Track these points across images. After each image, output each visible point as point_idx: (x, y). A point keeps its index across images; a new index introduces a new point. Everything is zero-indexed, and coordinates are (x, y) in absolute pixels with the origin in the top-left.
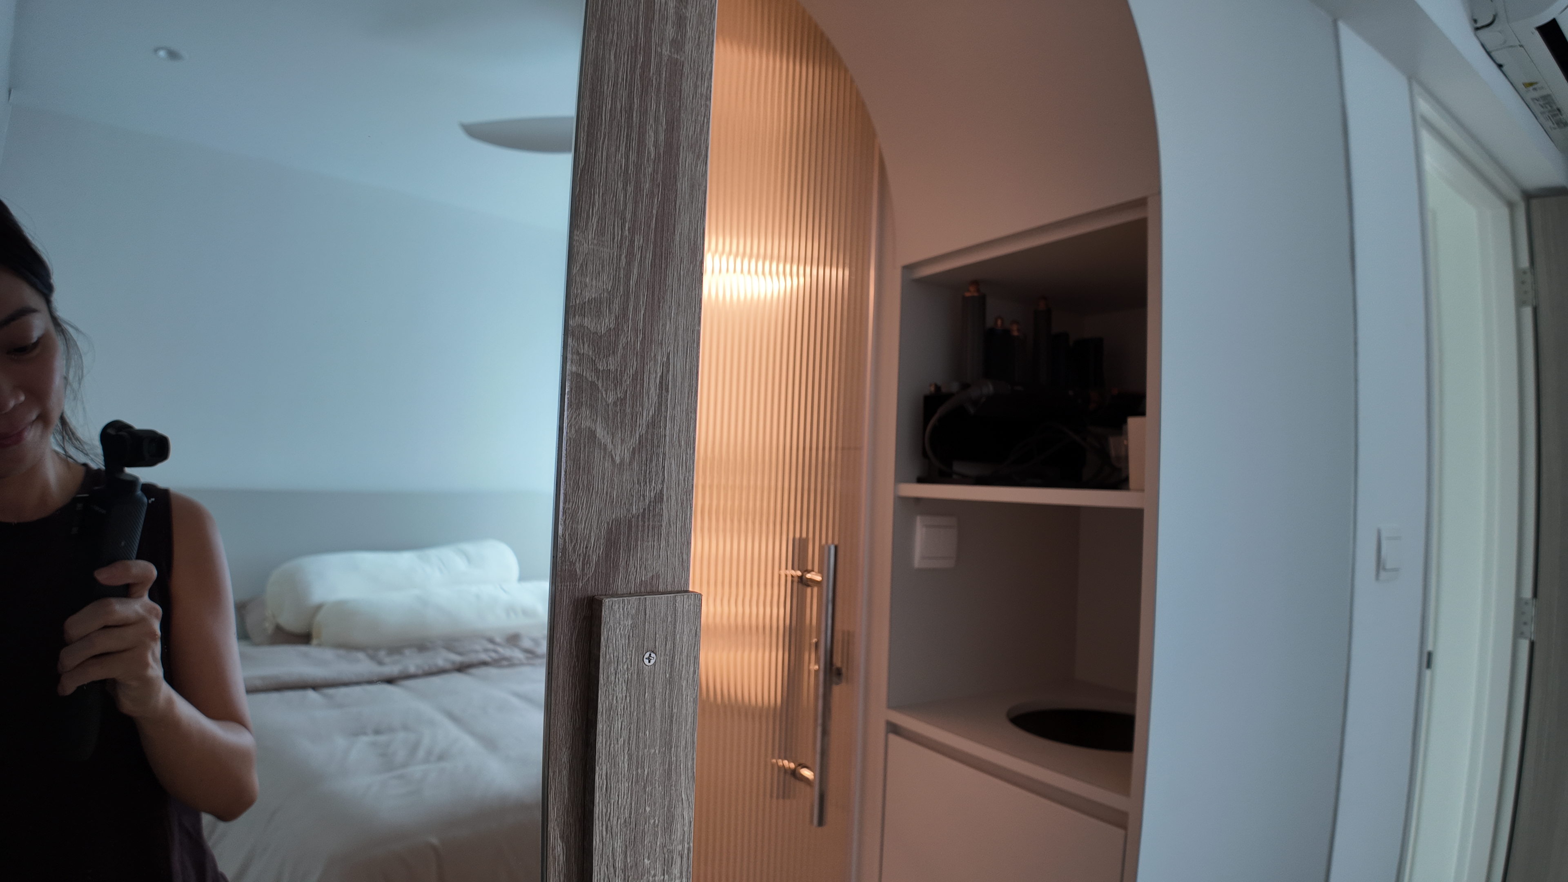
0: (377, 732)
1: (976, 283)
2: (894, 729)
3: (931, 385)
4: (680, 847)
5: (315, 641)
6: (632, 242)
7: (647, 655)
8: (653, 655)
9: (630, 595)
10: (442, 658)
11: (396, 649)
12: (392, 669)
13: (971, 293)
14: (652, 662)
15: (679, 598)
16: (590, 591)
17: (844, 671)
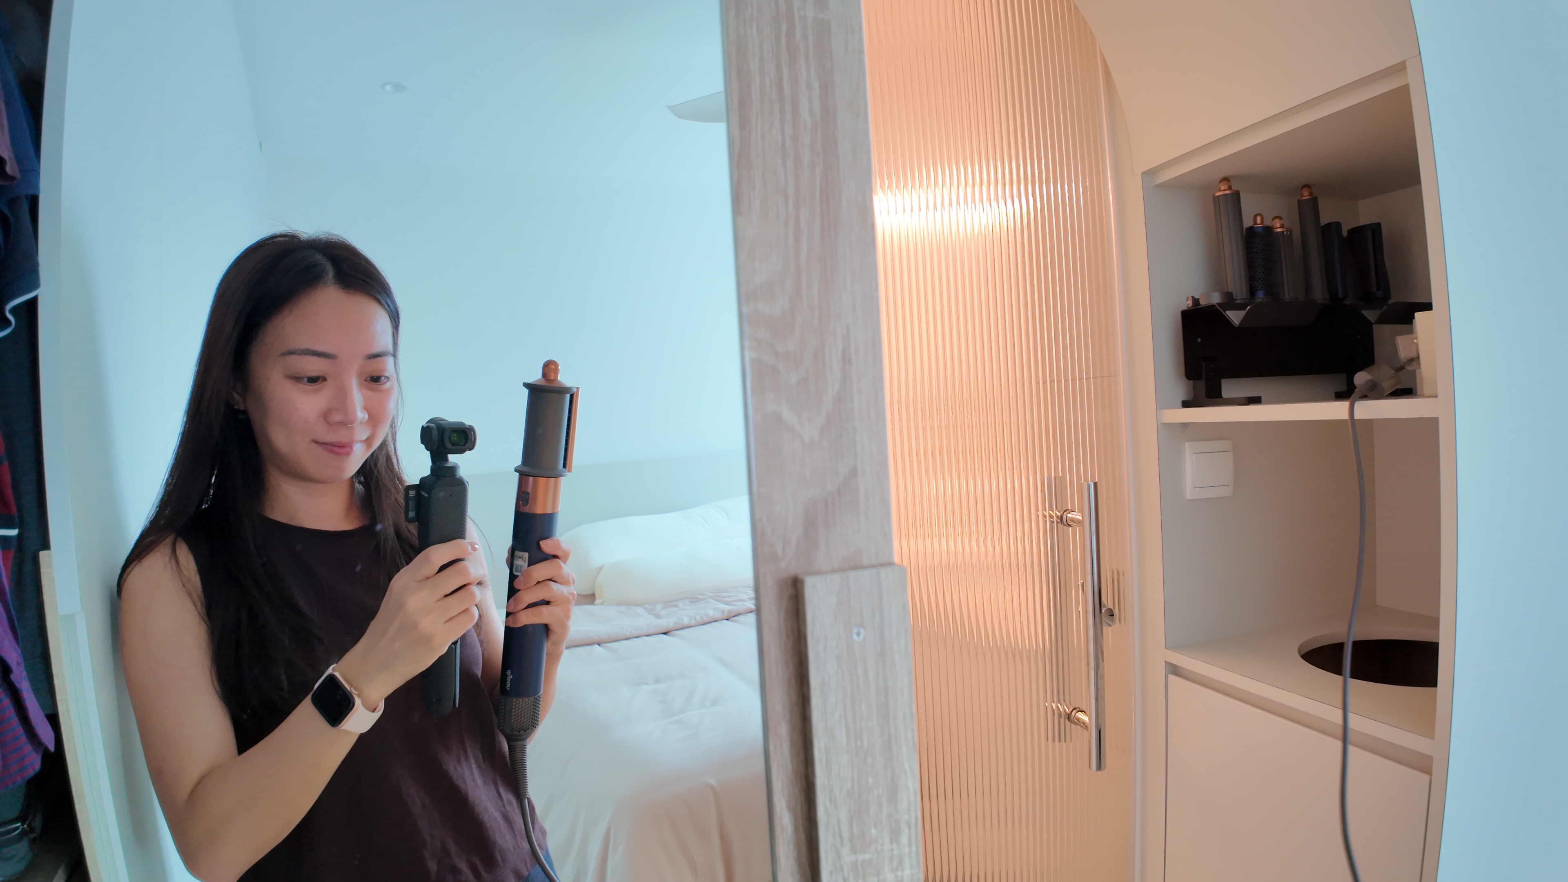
0: (657, 681)
1: (1226, 179)
2: (1174, 670)
3: (1188, 299)
4: (906, 817)
5: (598, 601)
6: (798, 218)
7: (855, 630)
8: (862, 630)
9: (833, 571)
10: (712, 609)
11: (671, 603)
12: (667, 622)
13: (1223, 191)
14: (862, 637)
15: (883, 571)
16: (794, 570)
17: (1116, 612)
